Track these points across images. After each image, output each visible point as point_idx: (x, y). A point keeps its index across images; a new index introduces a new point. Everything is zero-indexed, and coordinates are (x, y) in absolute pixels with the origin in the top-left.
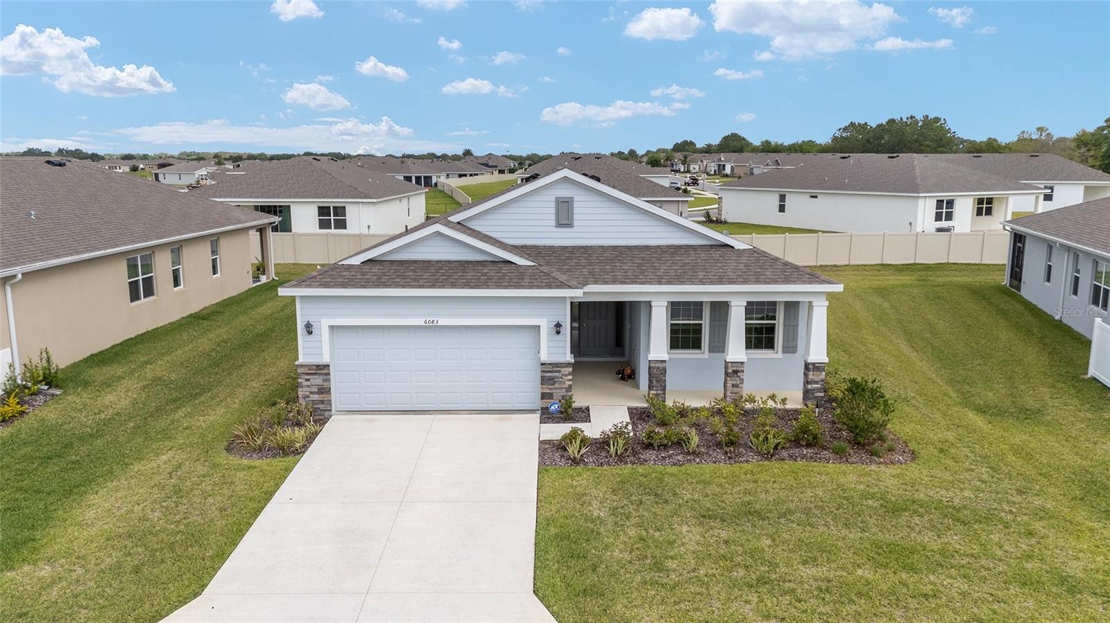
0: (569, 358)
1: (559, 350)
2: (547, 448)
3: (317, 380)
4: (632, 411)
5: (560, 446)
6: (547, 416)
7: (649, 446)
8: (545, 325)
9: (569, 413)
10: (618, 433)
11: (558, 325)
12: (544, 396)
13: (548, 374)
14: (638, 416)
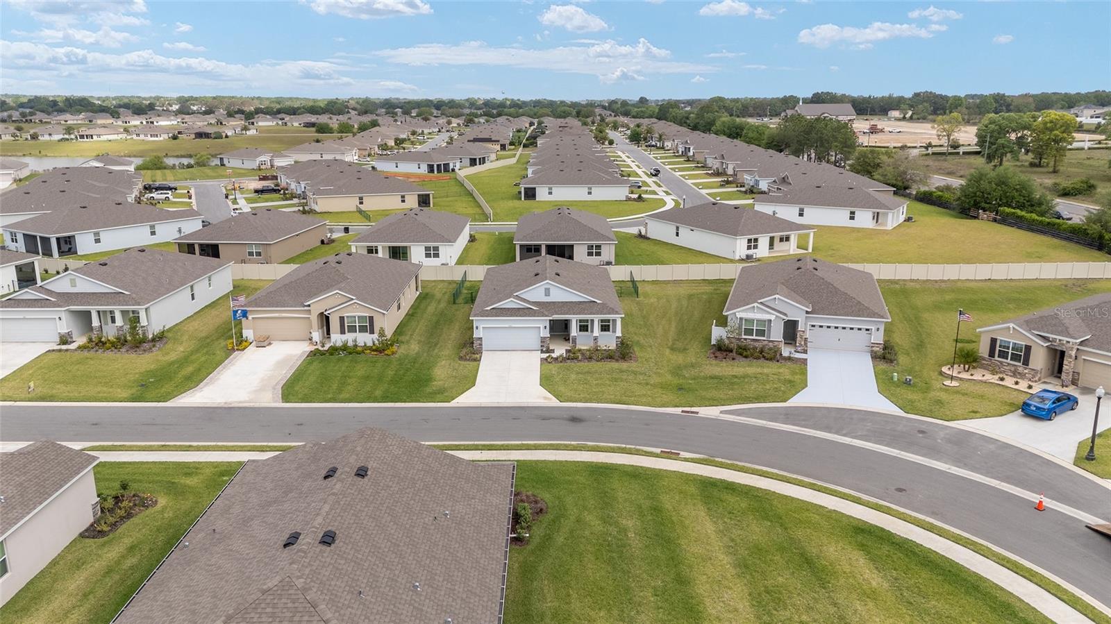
0: (549, 336)
1: (546, 333)
2: (542, 359)
3: (479, 342)
4: (566, 350)
5: (546, 359)
6: (542, 352)
7: (569, 359)
8: (542, 327)
9: (548, 351)
10: (561, 356)
11: (545, 327)
12: (541, 346)
13: (543, 340)
14: (568, 351)
